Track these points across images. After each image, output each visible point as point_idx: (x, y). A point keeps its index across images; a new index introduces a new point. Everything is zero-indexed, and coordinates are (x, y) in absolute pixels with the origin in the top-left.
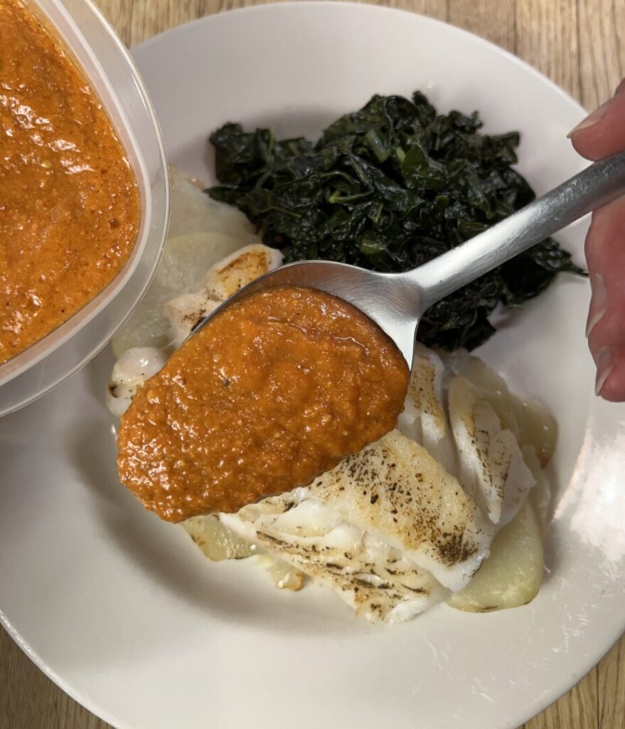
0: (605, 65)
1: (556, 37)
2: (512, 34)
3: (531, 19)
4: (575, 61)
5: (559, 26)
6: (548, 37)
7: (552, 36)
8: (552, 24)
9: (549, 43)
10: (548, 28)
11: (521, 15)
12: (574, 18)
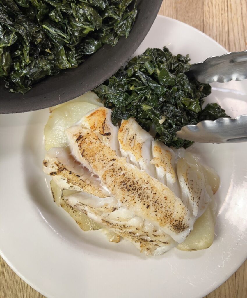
0: (239, 36)
1: (219, 25)
2: (202, 24)
3: (210, 18)
4: (227, 35)
5: (221, 21)
6: (216, 25)
7: (218, 24)
8: (218, 20)
9: (217, 27)
10: (216, 22)
11: (206, 16)
12: (226, 17)
